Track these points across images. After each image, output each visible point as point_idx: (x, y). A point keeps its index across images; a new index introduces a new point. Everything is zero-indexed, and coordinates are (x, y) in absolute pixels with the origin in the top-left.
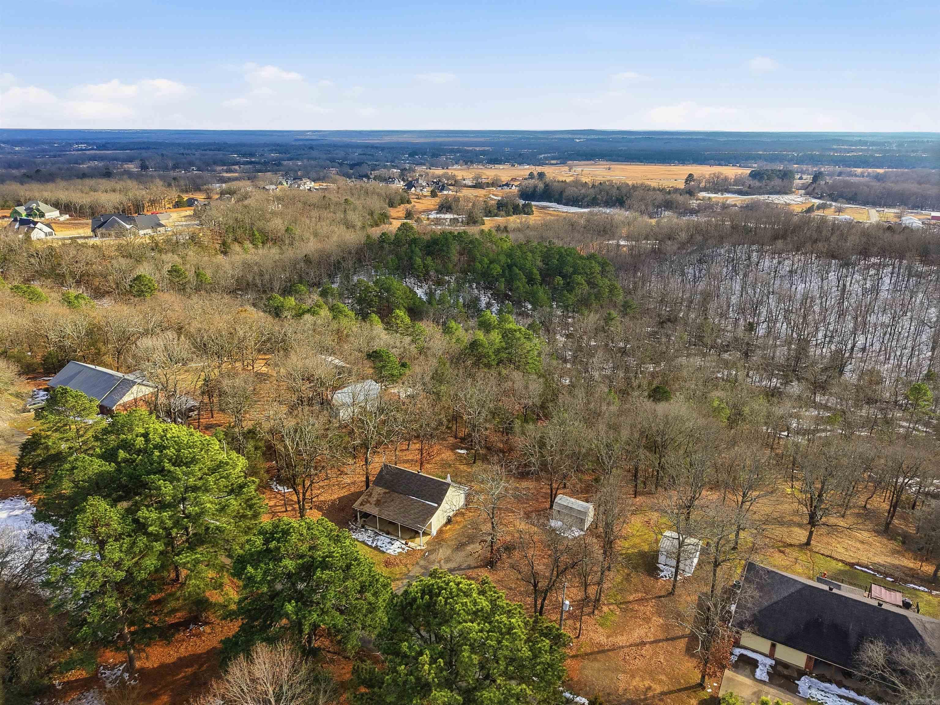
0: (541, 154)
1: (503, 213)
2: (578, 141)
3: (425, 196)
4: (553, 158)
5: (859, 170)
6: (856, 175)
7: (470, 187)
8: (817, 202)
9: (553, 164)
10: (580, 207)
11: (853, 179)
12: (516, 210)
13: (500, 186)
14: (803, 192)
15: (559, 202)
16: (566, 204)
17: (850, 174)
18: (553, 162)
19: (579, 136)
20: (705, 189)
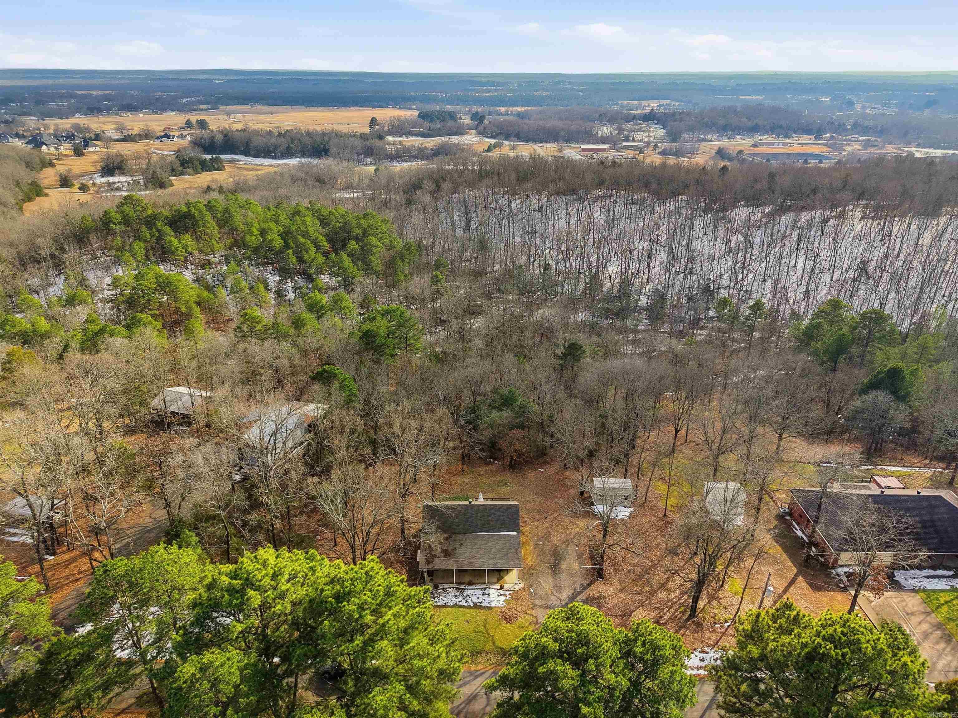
0: (183, 98)
1: (189, 170)
2: (217, 82)
3: (67, 156)
4: (203, 104)
5: (503, 109)
6: (502, 114)
7: (118, 140)
8: (493, 141)
9: (203, 110)
10: (275, 158)
11: (502, 118)
12: (205, 167)
13: (158, 138)
14: (474, 132)
15: (246, 153)
16: (257, 156)
17: (499, 114)
18: (202, 107)
19: (217, 77)
20: (390, 133)
